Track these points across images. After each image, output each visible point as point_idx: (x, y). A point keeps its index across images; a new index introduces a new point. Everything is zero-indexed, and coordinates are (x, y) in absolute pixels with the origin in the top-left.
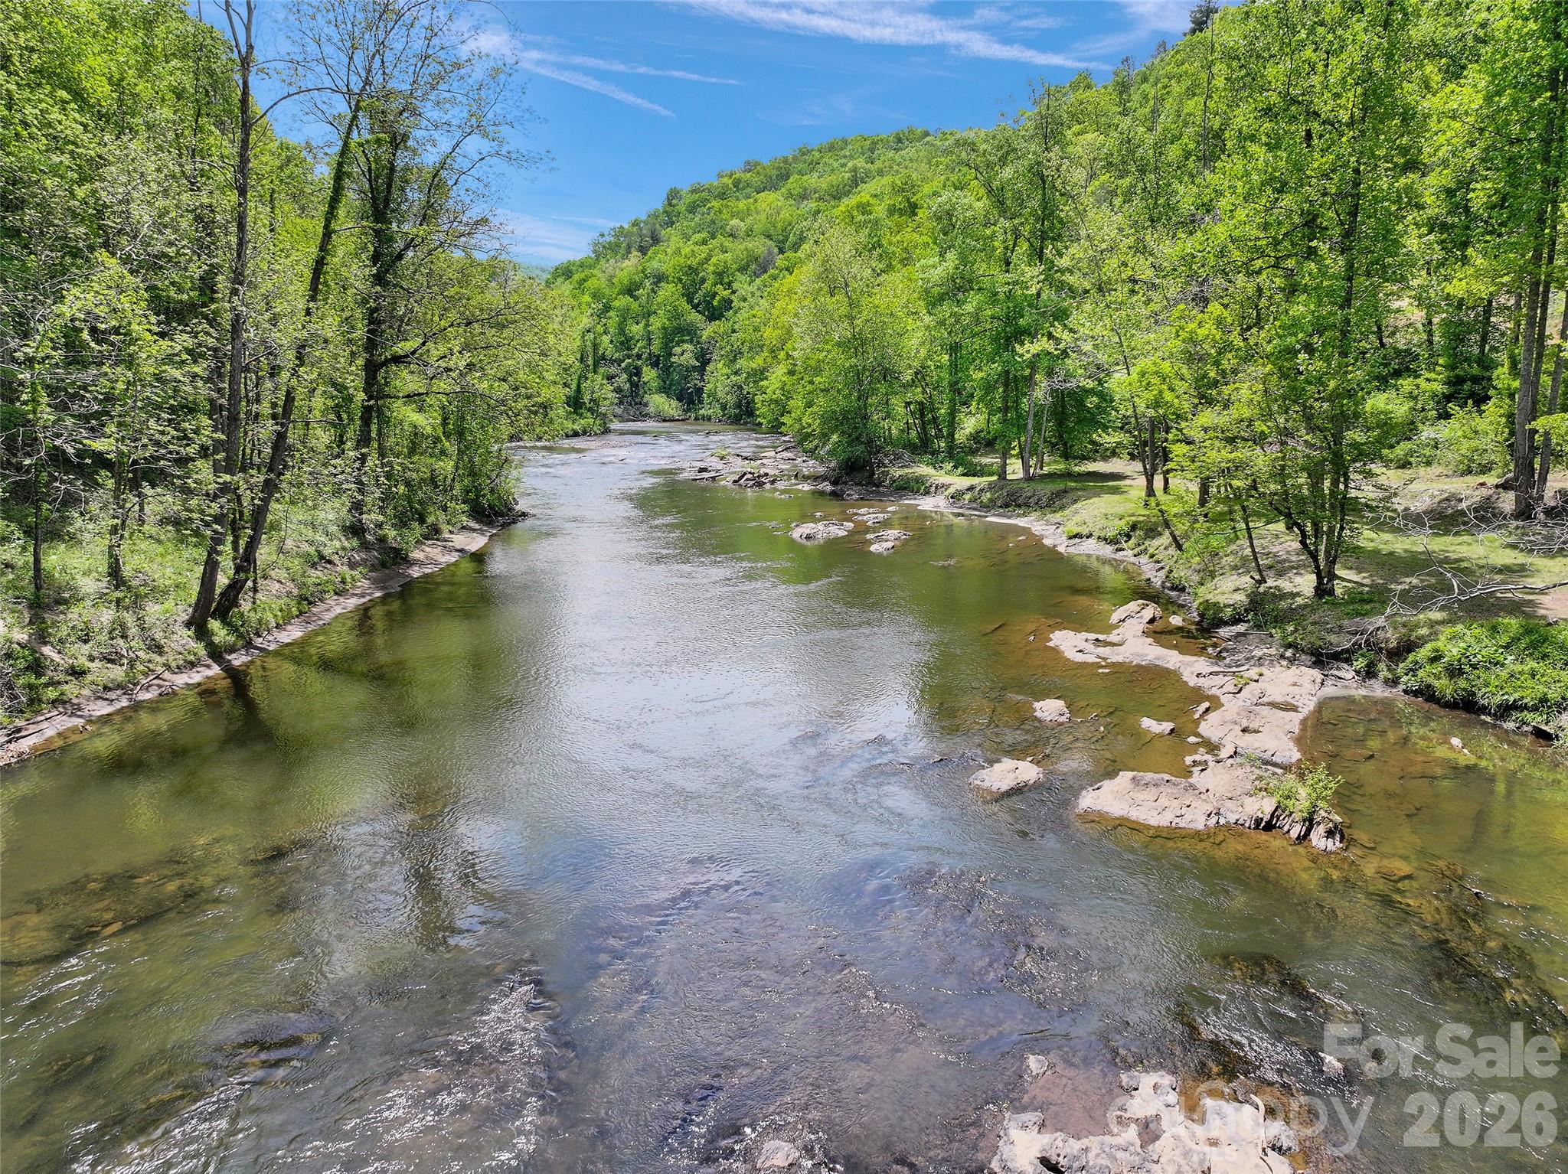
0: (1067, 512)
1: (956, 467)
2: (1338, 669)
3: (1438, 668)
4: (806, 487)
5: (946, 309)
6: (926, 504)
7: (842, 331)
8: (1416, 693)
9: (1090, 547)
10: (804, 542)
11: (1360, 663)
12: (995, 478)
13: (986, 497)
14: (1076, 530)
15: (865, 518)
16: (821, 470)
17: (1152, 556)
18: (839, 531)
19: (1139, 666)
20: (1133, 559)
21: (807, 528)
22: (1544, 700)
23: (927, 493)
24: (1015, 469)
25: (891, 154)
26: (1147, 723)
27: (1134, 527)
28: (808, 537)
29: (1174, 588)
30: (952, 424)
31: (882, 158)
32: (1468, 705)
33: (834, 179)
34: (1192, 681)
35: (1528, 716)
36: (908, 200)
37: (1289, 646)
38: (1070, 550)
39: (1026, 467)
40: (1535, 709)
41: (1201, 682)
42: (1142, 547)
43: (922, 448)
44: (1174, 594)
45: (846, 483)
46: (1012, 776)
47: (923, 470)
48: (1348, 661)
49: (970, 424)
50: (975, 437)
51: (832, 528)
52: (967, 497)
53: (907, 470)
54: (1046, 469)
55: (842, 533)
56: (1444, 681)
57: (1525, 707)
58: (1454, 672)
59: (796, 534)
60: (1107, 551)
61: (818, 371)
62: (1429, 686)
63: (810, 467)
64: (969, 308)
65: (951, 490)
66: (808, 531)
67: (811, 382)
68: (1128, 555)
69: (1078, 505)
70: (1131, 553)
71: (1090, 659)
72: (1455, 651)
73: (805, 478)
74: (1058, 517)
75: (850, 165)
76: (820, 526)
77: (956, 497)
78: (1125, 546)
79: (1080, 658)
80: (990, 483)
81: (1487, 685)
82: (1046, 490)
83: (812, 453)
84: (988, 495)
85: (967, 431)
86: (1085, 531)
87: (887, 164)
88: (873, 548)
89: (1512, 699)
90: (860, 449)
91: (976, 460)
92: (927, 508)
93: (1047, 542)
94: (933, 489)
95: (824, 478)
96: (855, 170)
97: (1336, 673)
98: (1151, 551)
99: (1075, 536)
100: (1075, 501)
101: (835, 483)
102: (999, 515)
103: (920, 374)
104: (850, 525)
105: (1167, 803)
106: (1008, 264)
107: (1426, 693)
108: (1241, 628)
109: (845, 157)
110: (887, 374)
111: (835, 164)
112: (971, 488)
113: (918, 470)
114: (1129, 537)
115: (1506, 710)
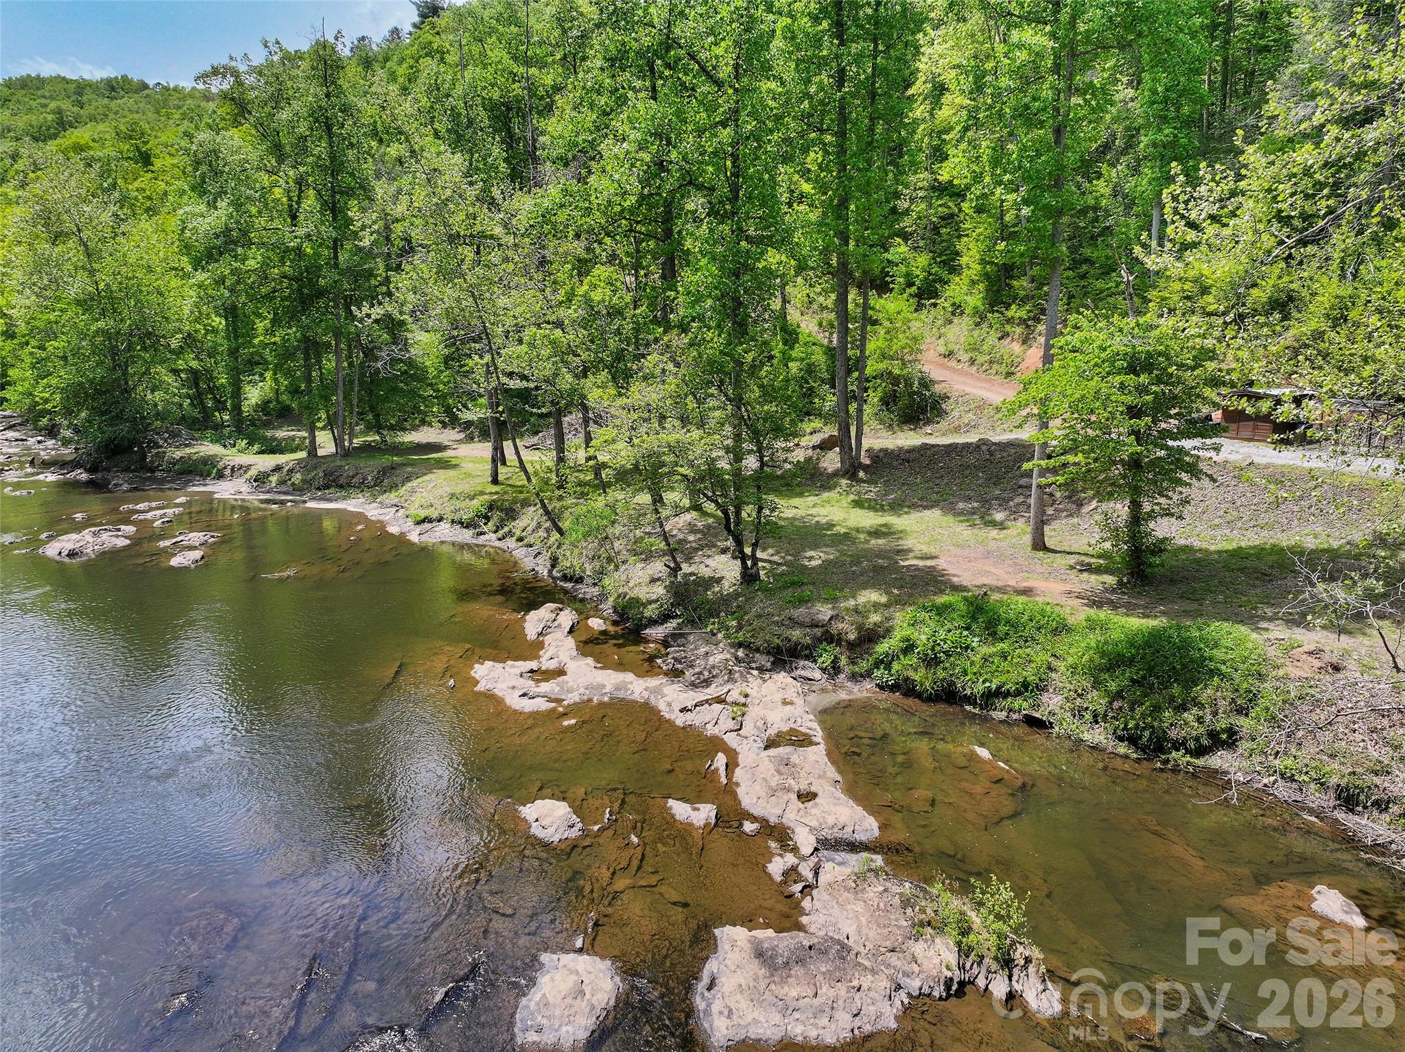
0: (402, 491)
1: (250, 444)
2: (804, 668)
3: (912, 660)
4: (51, 477)
5: (223, 267)
6: (224, 490)
7: (77, 286)
8: (894, 688)
9: (444, 532)
10: (67, 560)
11: (826, 659)
12: (302, 455)
13: (297, 478)
14: (423, 514)
15: (149, 515)
16: (67, 452)
17: (520, 539)
18: (115, 539)
19: (602, 704)
20: (497, 544)
21: (68, 542)
22: (1025, 685)
23: (220, 476)
24: (326, 443)
25: (106, 101)
26: (680, 810)
27: (491, 507)
28: (72, 554)
29: (565, 578)
30: (237, 393)
31: (94, 104)
32: (949, 695)
33: (35, 119)
34: (680, 719)
35: (1018, 703)
36: (138, 149)
37: (740, 645)
38: (425, 538)
39: (338, 441)
40: (1018, 693)
41: (689, 718)
42: (506, 529)
43: (202, 424)
44: (569, 585)
45: (108, 470)
46: (583, 1004)
47: (208, 448)
48: (811, 658)
49: (253, 395)
50: (264, 406)
51: (105, 536)
52: (274, 479)
53: (188, 450)
54: (357, 442)
55: (122, 542)
56: (922, 671)
57: (1007, 694)
58: (931, 661)
59: (51, 550)
60: (466, 536)
61: (50, 334)
62: (907, 679)
63: (48, 448)
64: (252, 264)
65: (253, 472)
66: (70, 546)
67: (42, 348)
68: (490, 539)
69: (414, 483)
70: (493, 536)
71: (542, 705)
72: (923, 637)
73: (46, 465)
74: (392, 497)
75: (53, 105)
76: (87, 535)
77: (261, 479)
78: (485, 529)
79: (527, 705)
80: (300, 461)
81: (965, 673)
82: (370, 467)
83: (52, 432)
84: (299, 476)
85: (253, 401)
86: (435, 515)
87: (101, 110)
88: (175, 562)
89: (994, 687)
90: (124, 429)
91: (269, 434)
92: (226, 496)
93: (393, 529)
94: (227, 472)
95: (74, 465)
96: (59, 112)
97: (803, 673)
98: (518, 533)
99: (423, 521)
100: (408, 479)
101: (90, 470)
102: (321, 499)
103: (190, 339)
104: (130, 529)
105: (832, 993)
106: (294, 217)
107: (905, 688)
108: (672, 624)
109: (44, 97)
110: (148, 338)
111: (34, 104)
112: (278, 469)
113: (202, 448)
114: (488, 518)
115: (991, 697)
